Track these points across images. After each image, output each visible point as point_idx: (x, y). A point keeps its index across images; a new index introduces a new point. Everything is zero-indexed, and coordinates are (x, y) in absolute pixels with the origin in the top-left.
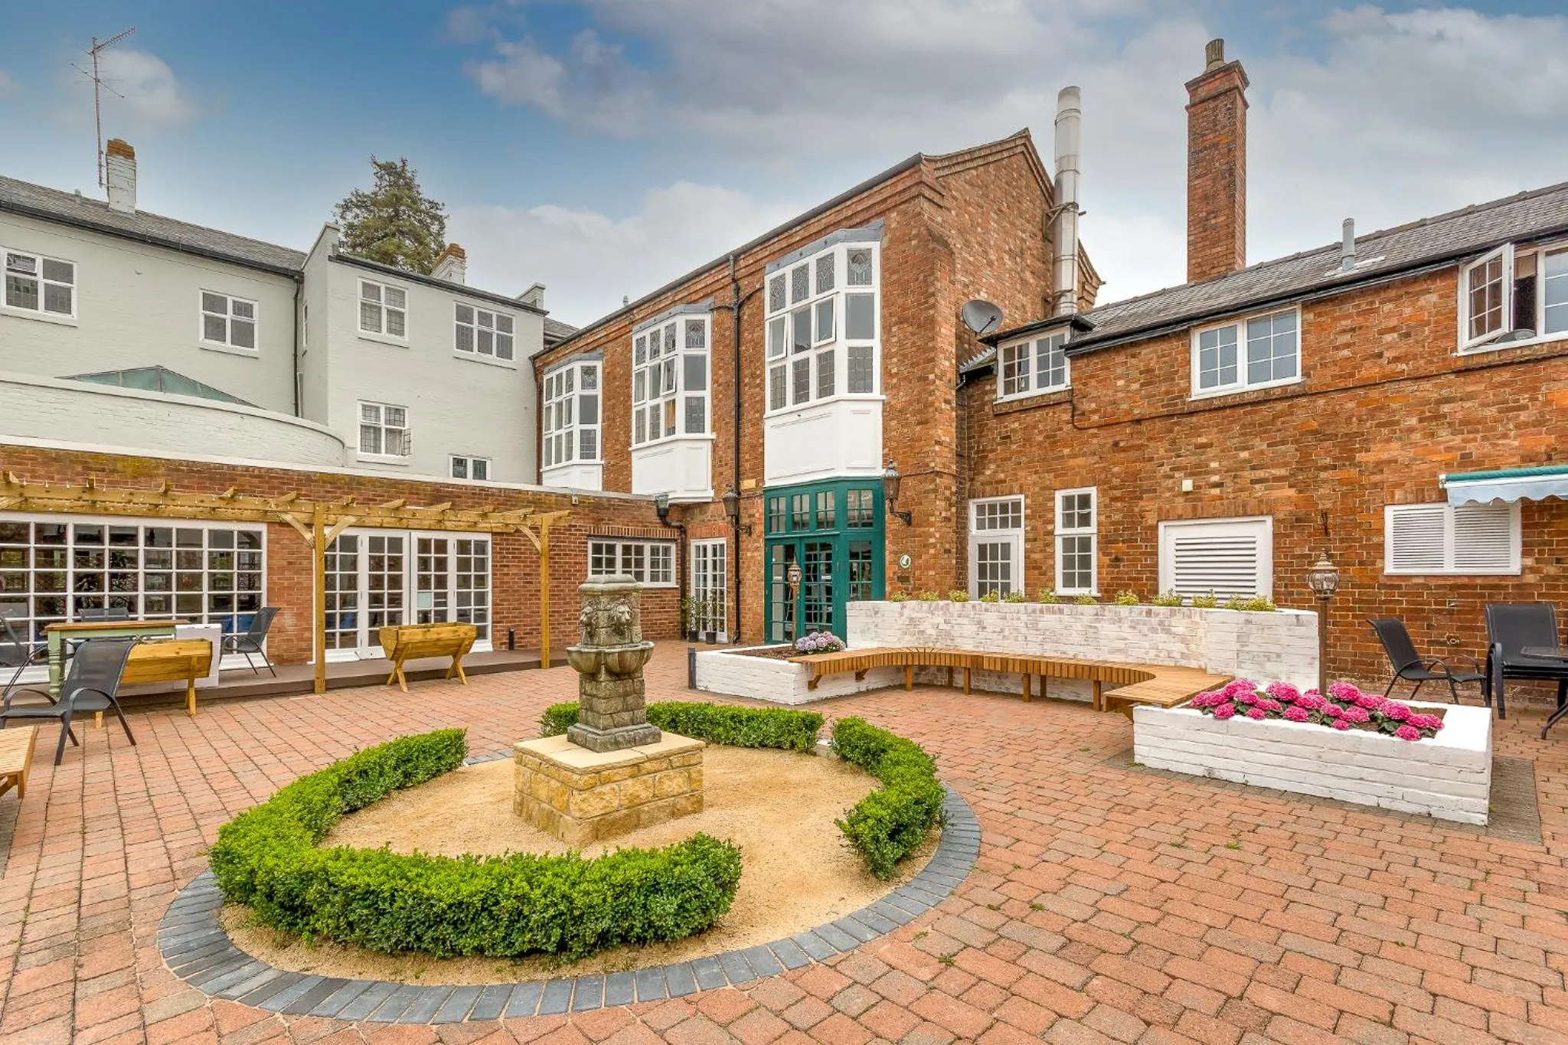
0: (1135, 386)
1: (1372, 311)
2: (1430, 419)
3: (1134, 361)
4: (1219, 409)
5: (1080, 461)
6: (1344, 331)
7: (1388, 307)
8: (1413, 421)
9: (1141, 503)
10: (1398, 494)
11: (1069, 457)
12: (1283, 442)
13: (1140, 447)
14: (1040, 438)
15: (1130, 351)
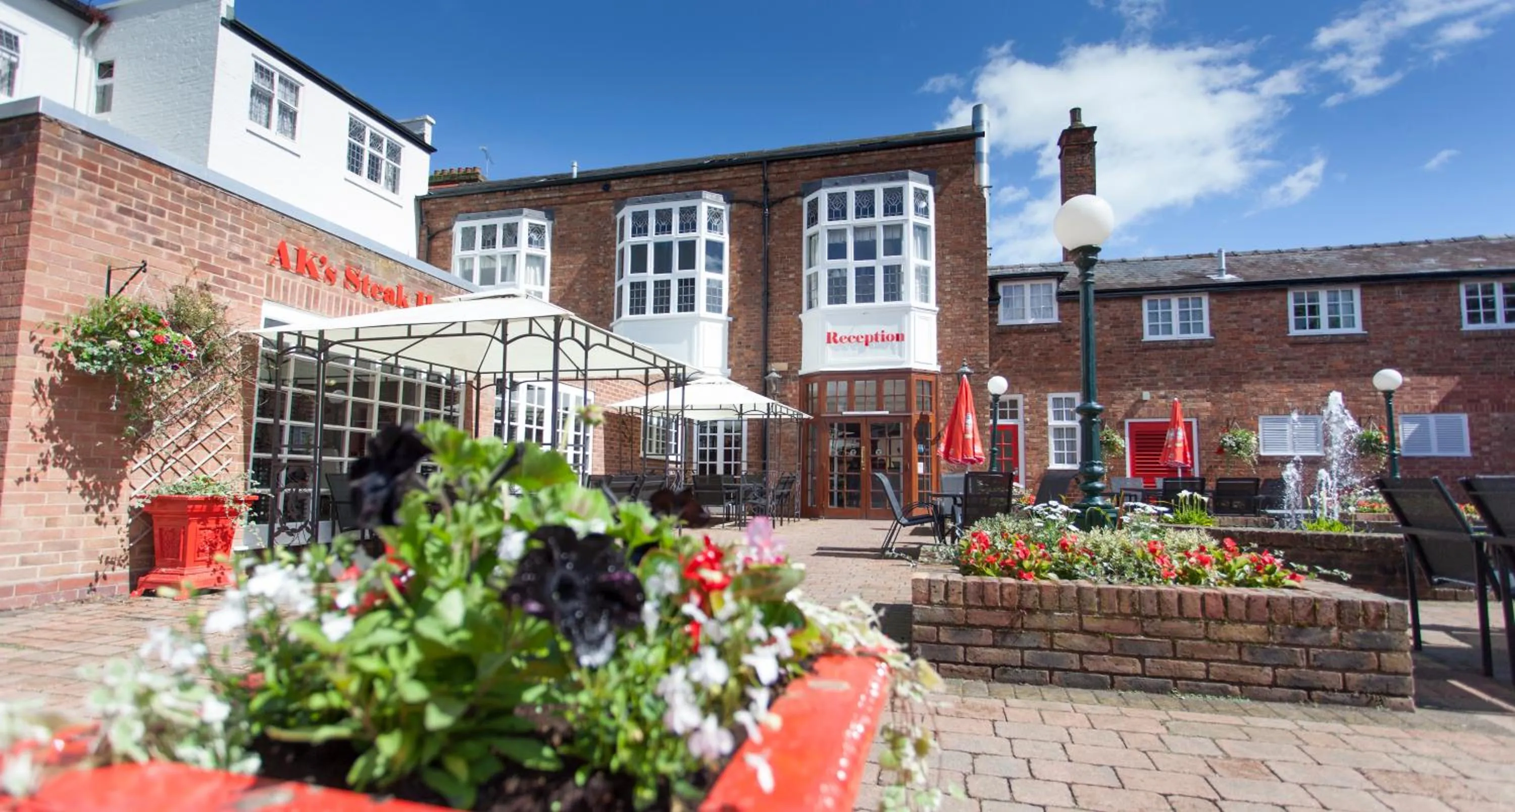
0: (1107, 327)
1: (1247, 304)
2: (1279, 368)
3: (1106, 310)
4: (1163, 348)
5: (1069, 374)
6: (1233, 313)
7: (1255, 303)
8: (1271, 369)
9: (1114, 406)
10: (1266, 410)
11: (1060, 370)
12: (1202, 374)
13: (1111, 368)
14: (1036, 354)
15: (1103, 303)
